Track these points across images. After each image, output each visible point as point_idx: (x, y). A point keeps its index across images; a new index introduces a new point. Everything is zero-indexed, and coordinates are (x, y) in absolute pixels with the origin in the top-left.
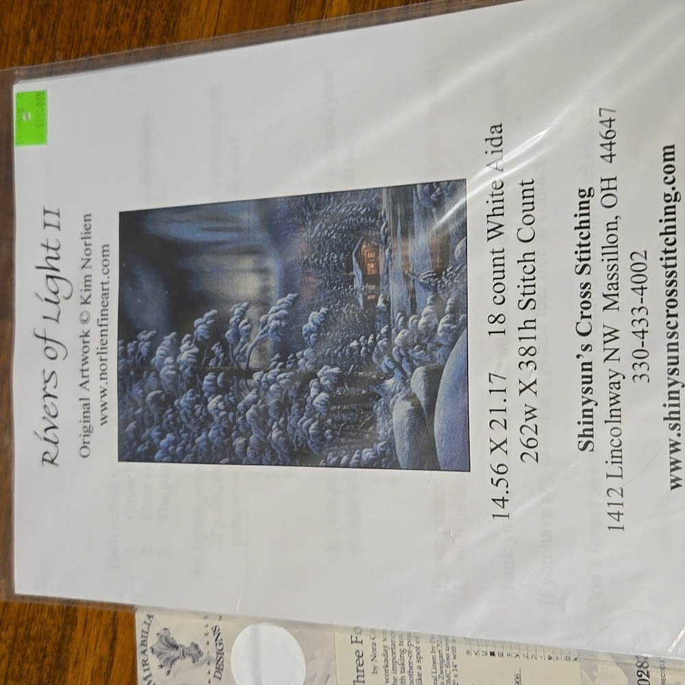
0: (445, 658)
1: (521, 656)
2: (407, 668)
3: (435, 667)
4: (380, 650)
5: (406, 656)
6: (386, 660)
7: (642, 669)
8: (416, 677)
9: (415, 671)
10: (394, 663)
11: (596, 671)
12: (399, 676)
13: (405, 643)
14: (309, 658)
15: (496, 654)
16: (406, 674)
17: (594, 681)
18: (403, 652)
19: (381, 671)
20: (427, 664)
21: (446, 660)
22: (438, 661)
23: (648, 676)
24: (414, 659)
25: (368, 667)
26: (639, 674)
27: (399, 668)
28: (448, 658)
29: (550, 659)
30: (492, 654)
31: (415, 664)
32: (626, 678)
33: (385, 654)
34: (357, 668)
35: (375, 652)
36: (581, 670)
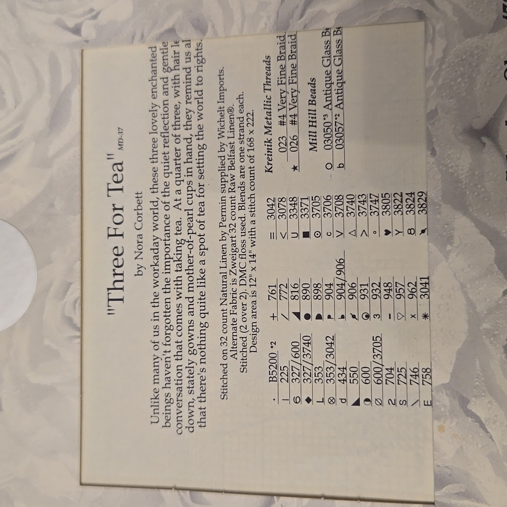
0: (239, 245)
1: (346, 233)
2: (185, 264)
3: (224, 260)
4: (148, 243)
5: (185, 248)
6: (156, 257)
8: (197, 275)
9: (197, 267)
10: (168, 259)
11: (451, 244)
12: (173, 276)
13: (185, 228)
14: (43, 261)
15: (312, 234)
16: (184, 274)
17: (447, 258)
18: (180, 243)
19: (148, 273)
20: (213, 257)
21: (240, 248)
22: (229, 251)
24: (196, 252)
25: (129, 269)
27: (173, 266)
28: (243, 246)
29: (386, 234)
30: (306, 235)
31: (197, 258)
32: (493, 249)
33: (155, 249)
34: (114, 270)
35: (140, 247)
36: (430, 244)
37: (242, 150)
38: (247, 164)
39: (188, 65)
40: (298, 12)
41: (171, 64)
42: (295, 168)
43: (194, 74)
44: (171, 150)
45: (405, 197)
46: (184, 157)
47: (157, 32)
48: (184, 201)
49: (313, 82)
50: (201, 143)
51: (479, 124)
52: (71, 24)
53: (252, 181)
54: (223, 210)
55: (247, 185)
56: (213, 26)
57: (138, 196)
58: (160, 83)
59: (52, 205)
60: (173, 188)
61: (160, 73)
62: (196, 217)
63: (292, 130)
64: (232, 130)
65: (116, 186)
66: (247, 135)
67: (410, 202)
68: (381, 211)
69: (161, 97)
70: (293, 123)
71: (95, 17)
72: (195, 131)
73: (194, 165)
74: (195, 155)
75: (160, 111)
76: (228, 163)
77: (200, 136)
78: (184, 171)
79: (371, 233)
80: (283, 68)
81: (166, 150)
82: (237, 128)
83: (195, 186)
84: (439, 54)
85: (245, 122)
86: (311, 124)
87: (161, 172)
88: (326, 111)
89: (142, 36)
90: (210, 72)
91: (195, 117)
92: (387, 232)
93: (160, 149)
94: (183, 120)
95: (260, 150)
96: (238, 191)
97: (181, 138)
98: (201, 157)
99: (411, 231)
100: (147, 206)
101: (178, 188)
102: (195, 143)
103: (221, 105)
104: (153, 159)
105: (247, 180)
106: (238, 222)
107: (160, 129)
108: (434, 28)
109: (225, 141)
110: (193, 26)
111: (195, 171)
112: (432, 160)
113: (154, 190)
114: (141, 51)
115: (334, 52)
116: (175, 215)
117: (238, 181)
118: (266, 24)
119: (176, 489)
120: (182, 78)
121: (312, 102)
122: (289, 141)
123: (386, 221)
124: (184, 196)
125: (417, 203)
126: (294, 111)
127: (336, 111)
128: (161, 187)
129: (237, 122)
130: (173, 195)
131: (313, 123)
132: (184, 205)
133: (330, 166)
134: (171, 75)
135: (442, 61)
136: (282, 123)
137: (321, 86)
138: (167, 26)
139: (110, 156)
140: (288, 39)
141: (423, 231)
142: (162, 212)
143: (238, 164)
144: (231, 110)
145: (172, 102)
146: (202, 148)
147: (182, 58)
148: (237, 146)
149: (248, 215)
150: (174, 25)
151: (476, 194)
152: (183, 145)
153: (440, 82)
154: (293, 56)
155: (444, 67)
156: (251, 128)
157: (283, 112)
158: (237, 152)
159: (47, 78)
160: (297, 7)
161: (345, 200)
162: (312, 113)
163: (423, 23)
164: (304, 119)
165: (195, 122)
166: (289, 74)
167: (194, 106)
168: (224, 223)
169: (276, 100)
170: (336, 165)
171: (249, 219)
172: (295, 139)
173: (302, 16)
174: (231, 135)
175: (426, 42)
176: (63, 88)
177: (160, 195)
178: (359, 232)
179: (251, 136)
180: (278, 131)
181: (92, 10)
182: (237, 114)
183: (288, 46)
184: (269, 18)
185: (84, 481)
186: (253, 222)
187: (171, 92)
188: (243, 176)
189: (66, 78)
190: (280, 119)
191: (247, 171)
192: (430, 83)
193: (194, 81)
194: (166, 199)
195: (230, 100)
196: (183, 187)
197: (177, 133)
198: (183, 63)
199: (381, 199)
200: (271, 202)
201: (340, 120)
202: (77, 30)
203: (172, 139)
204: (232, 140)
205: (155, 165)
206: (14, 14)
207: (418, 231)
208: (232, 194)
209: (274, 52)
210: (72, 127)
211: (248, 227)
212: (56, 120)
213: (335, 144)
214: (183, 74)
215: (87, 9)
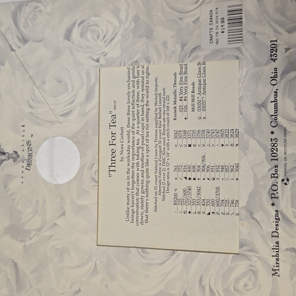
0: (162, 149)
1: (206, 145)
2: (140, 157)
3: (156, 155)
4: (125, 148)
5: (140, 150)
6: (129, 153)
7: (274, 147)
8: (145, 161)
9: (145, 158)
10: (134, 154)
11: (248, 150)
12: (136, 161)
13: (140, 142)
14: (83, 155)
15: (192, 146)
16: (140, 160)
17: (246, 156)
18: (138, 148)
19: (126, 160)
20: (152, 154)
21: (163, 151)
22: (158, 152)
23: (277, 151)
24: (145, 152)
25: (118, 158)
26: (272, 150)
27: (136, 157)
28: (164, 150)
29: (222, 146)
30: (190, 146)
31: (145, 154)
32: (265, 153)
33: (128, 151)
34: (112, 159)
35: (122, 150)
36: (239, 150)
37: (164, 111)
38: (166, 116)
39: (143, 76)
40: (188, 55)
41: (136, 75)
42: (186, 118)
43: (145, 80)
44: (135, 110)
45: (230, 131)
46: (141, 113)
47: (130, 62)
48: (140, 131)
49: (193, 84)
50: (148, 107)
51: (260, 103)
52: (95, 58)
53: (168, 123)
54: (156, 135)
55: (166, 125)
56: (153, 60)
57: (122, 128)
58: (131, 83)
59: (87, 132)
60: (136, 126)
61: (131, 79)
62: (145, 138)
63: (185, 103)
64: (160, 102)
65: (113, 124)
66: (166, 105)
67: (232, 133)
68: (220, 136)
69: (132, 89)
70: (185, 100)
71: (105, 55)
72: (145, 103)
73: (145, 116)
74: (145, 113)
75: (131, 94)
76: (158, 116)
77: (147, 105)
78: (140, 119)
79: (216, 145)
80: (181, 78)
81: (133, 110)
82: (162, 102)
83: (145, 125)
84: (244, 74)
85: (166, 100)
86: (192, 101)
87: (131, 119)
88: (199, 96)
89: (124, 64)
90: (152, 79)
91: (145, 97)
92: (222, 145)
93: (131, 110)
94: (141, 98)
95: (172, 111)
96: (162, 127)
97: (140, 105)
98: (147, 113)
99: (232, 145)
100: (125, 133)
101: (138, 126)
102: (145, 107)
103: (156, 92)
104: (128, 114)
105: (166, 123)
106: (162, 140)
107: (131, 102)
108: (242, 63)
109: (157, 107)
110: (145, 60)
111: (145, 119)
112: (241, 116)
113: (128, 126)
114: (124, 70)
115: (202, 72)
116: (137, 137)
117: (162, 123)
118: (175, 60)
119: (136, 247)
120: (140, 81)
121: (193, 92)
122: (183, 107)
123: (222, 141)
124: (140, 129)
125: (234, 133)
126: (186, 95)
127: (203, 95)
128: (131, 125)
129: (162, 99)
130: (136, 129)
131: (193, 100)
132: (140, 133)
133: (200, 118)
134: (136, 80)
135: (246, 76)
136: (181, 100)
137: (196, 86)
138: (134, 60)
139: (110, 112)
140: (184, 66)
141: (237, 145)
142: (131, 135)
143: (162, 117)
144: (160, 94)
145: (136, 91)
146: (148, 109)
147: (141, 73)
148: (162, 109)
149: (166, 137)
150: (137, 59)
151: (258, 130)
152: (140, 108)
153: (244, 85)
154: (186, 73)
155: (246, 79)
156: (168, 102)
157: (181, 96)
158: (162, 112)
159: (85, 80)
160: (188, 53)
161: (206, 132)
162: (193, 96)
163: (238, 61)
164: (189, 99)
165: (145, 99)
166: (184, 80)
167: (145, 92)
168: (157, 140)
169: (178, 91)
170: (202, 118)
171: (167, 139)
172: (186, 106)
173: (189, 57)
174: (160, 104)
175: (239, 69)
176: (92, 84)
177: (130, 128)
178: (211, 145)
179: (168, 105)
180: (179, 103)
181: (104, 52)
182: (162, 96)
183: (184, 69)
184: (176, 57)
185: (98, 244)
186: (168, 140)
187: (136, 86)
188: (164, 121)
189: (93, 80)
190: (180, 99)
191: (166, 119)
192: (241, 85)
193: (145, 82)
194: (133, 130)
195: (160, 90)
196: (140, 125)
197: (138, 103)
198: (141, 75)
199: (220, 132)
200: (176, 132)
201: (204, 99)
202: (98, 61)
203: (136, 106)
204: (160, 107)
205: (129, 116)
206: (72, 53)
207: (235, 145)
208: (160, 129)
209: (178, 71)
210: (95, 101)
211: (166, 142)
212: (89, 97)
213: (202, 109)
214: (141, 79)
215: (102, 52)
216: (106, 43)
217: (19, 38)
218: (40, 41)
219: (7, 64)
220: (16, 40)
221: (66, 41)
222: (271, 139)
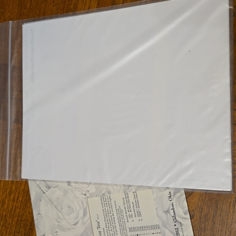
1: (145, 234)
7: (177, 233)
15: (139, 235)
23: (179, 235)
26: (177, 234)
30: (138, 235)
36: (162, 235)
37: (122, 218)
38: (123, 221)
39: (108, 200)
40: (127, 189)
41: (105, 200)
42: (133, 221)
43: (110, 202)
44: (108, 218)
45: (155, 226)
46: (111, 220)
47: (101, 194)
48: (112, 229)
49: (133, 203)
50: (114, 217)
51: (166, 210)
52: (84, 194)
53: (125, 224)
54: (120, 231)
55: (124, 225)
56: (112, 193)
57: (103, 229)
58: (104, 204)
59: (87, 232)
60: (110, 227)
61: (103, 203)
62: (115, 233)
63: (131, 213)
64: (119, 214)
65: (99, 227)
66: (122, 215)
67: (156, 227)
68: (151, 229)
69: (104, 208)
70: (131, 211)
71: (88, 192)
72: (112, 214)
73: (113, 221)
74: (113, 220)
75: (105, 211)
76: (120, 221)
77: (113, 215)
78: (111, 223)
79: (150, 234)
80: (127, 200)
81: (107, 219)
82: (120, 213)
83: (114, 226)
84: (156, 196)
85: (121, 212)
87: (107, 223)
88: (136, 209)
89: (98, 195)
90: (113, 201)
91: (111, 211)
92: (153, 234)
93: (106, 219)
94: (109, 212)
95: (125, 217)
96: (123, 226)
97: (110, 216)
98: (114, 220)
99: (157, 233)
100: (105, 231)
101: (111, 227)
102: (113, 217)
103: (116, 208)
104: (105, 221)
105: (124, 224)
106: (124, 233)
107: (105, 214)
108: (153, 191)
109: (118, 216)
110: (108, 193)
111: (114, 223)
112: (159, 218)
113: (106, 227)
114: (99, 198)
115: (136, 196)
116: (111, 232)
117: (122, 224)
121: (133, 207)
122: (131, 215)
123: (152, 231)
124: (112, 228)
126: (130, 209)
127: (138, 208)
128: (108, 227)
129: (120, 212)
130: (110, 228)
131: (134, 211)
132: (113, 230)
133: (139, 220)
134: (105, 203)
135: (156, 197)
136: (129, 212)
137: (134, 204)
138: (103, 193)
139: (96, 221)
140: (127, 194)
141: (160, 233)
142: (109, 232)
143: (122, 221)
144: (118, 209)
145: (107, 208)
146: (114, 218)
147: (107, 199)
148: (121, 217)
149: (126, 231)
151: (168, 225)
152: (110, 217)
153: (157, 202)
154: (128, 198)
155: (157, 199)
156: (123, 213)
157: (128, 209)
158: (121, 218)
159: (81, 205)
161: (144, 227)
162: (134, 209)
163: (151, 189)
164: (132, 210)
165: (112, 213)
166: (128, 201)
167: (111, 209)
168: (121, 234)
169: (126, 207)
170: (140, 220)
171: (126, 232)
172: (132, 215)
173: (128, 190)
174: (119, 215)
175: (153, 194)
176: (85, 207)
177: (108, 228)
178: (148, 234)
179: (123, 215)
180: (128, 213)
181: (88, 190)
182: (119, 210)
183: (127, 195)
184: (122, 190)
186: (127, 233)
187: (106, 206)
188: (123, 223)
189: (85, 205)
190: (128, 211)
191: (124, 222)
192: (155, 202)
193: (110, 204)
194: (109, 229)
195: (118, 208)
196: (112, 226)
197: (109, 215)
198: (107, 200)
199: (150, 226)
200: (129, 229)
201: (139, 210)
202: (85, 195)
203: (108, 216)
204: (119, 216)
205: (105, 222)
206: (72, 192)
207: (159, 233)
208: (122, 227)
209: (124, 197)
210: (88, 216)
211: (126, 234)
212: (85, 214)
213: (139, 216)
214: (107, 202)
215: (87, 190)
216: (88, 185)
217: (46, 187)
218: (56, 187)
219: (43, 201)
220: (45, 188)
221: (69, 186)
222: (175, 229)
